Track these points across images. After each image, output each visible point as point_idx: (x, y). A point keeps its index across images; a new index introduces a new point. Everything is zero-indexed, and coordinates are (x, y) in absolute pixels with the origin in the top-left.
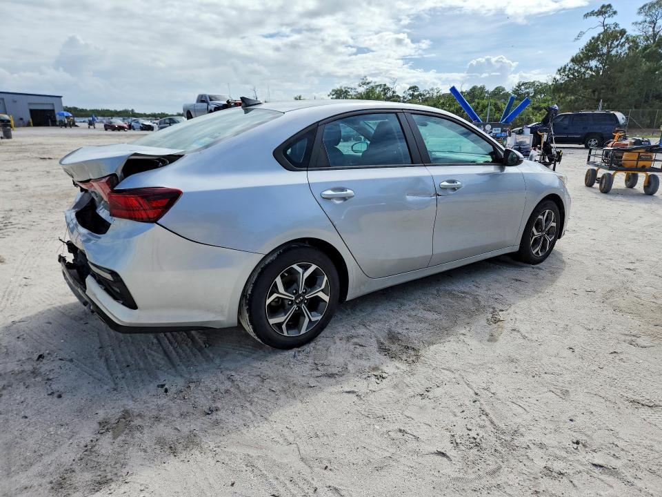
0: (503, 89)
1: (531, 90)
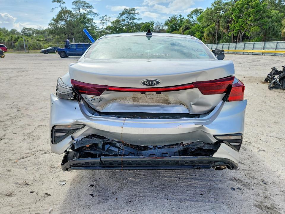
0: (16, 30)
1: (31, 32)
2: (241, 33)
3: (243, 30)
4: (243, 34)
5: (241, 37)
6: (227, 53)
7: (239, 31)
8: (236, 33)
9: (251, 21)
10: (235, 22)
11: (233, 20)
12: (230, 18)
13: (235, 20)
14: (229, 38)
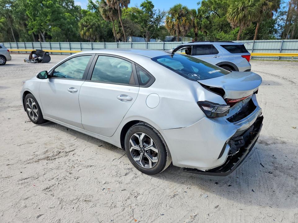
2: (42, 33)
3: (43, 29)
4: (44, 33)
5: (43, 36)
6: (25, 52)
7: (40, 30)
8: (36, 32)
9: (49, 20)
10: (31, 20)
11: (29, 17)
12: (25, 15)
13: (31, 17)
14: (29, 37)
